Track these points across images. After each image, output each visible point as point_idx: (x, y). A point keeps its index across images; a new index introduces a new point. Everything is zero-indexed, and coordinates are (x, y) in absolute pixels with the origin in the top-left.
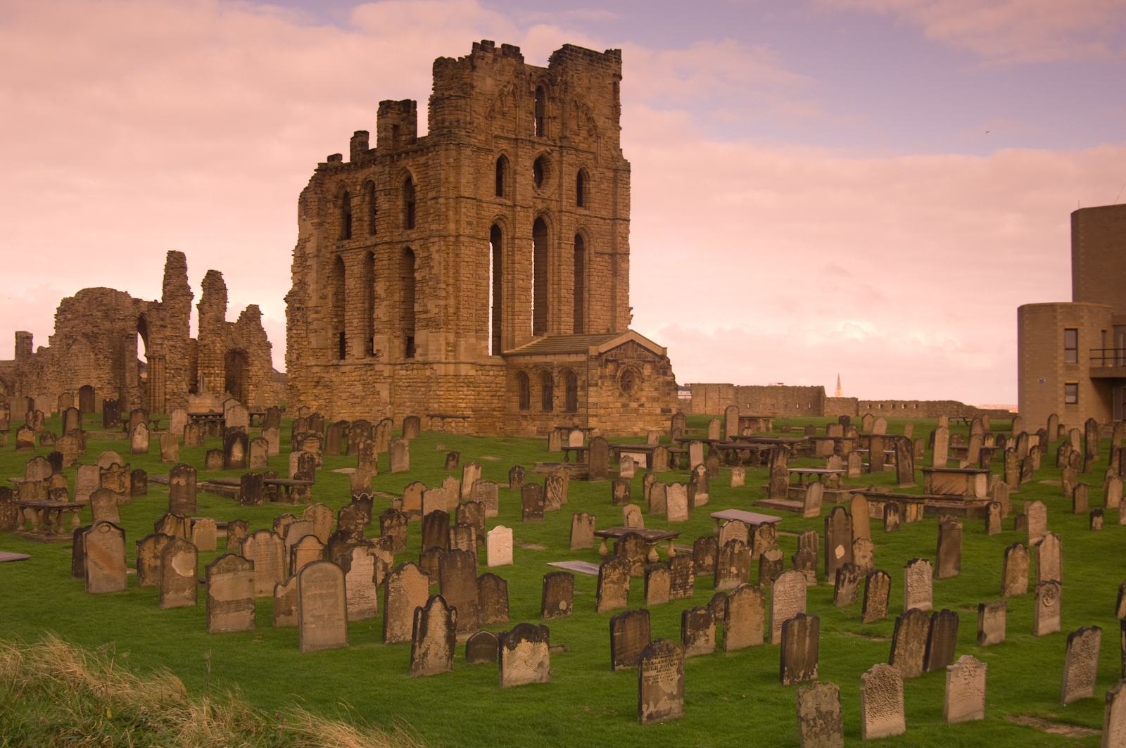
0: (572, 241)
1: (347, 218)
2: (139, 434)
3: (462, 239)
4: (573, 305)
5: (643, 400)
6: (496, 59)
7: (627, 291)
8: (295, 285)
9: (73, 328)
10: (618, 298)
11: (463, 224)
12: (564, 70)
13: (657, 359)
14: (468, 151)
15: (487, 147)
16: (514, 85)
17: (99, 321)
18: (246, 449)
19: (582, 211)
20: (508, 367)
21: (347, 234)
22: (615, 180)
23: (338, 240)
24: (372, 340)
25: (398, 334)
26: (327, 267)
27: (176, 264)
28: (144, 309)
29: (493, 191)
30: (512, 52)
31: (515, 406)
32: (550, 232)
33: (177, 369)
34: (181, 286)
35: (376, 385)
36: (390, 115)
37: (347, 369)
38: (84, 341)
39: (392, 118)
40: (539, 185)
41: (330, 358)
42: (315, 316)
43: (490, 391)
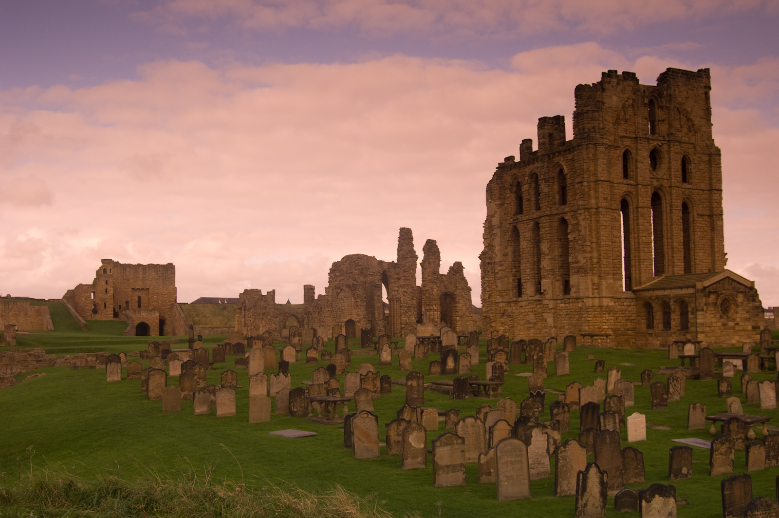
0: (680, 208)
1: (520, 200)
2: (385, 351)
3: (601, 210)
4: (682, 253)
5: (738, 320)
6: (619, 83)
7: (723, 241)
8: (486, 247)
9: (340, 281)
10: (716, 247)
11: (601, 200)
12: (668, 86)
13: (747, 290)
14: (602, 148)
15: (616, 144)
16: (633, 99)
17: (357, 276)
18: (456, 360)
19: (686, 185)
20: (637, 299)
21: (520, 210)
22: (709, 162)
23: (514, 215)
24: (540, 283)
25: (558, 278)
26: (507, 234)
27: (406, 236)
28: (386, 267)
29: (621, 175)
30: (630, 77)
31: (643, 327)
32: (663, 202)
33: (408, 307)
34: (409, 251)
35: (544, 314)
36: (546, 127)
37: (523, 304)
38: (347, 290)
39: (548, 129)
40: (654, 169)
41: (511, 297)
42: (500, 268)
43: (625, 316)
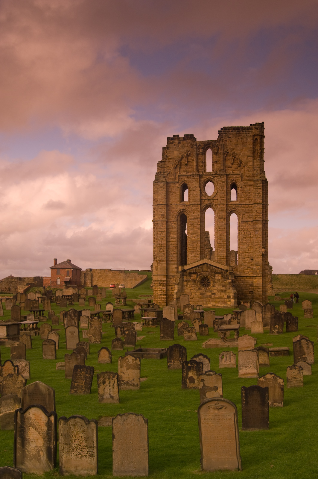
0: (225, 217)
3: (158, 222)
5: (215, 291)
6: (180, 142)
11: (159, 216)
15: (175, 181)
16: (190, 151)
19: (233, 203)
29: (179, 199)
30: (189, 137)
32: (215, 214)
